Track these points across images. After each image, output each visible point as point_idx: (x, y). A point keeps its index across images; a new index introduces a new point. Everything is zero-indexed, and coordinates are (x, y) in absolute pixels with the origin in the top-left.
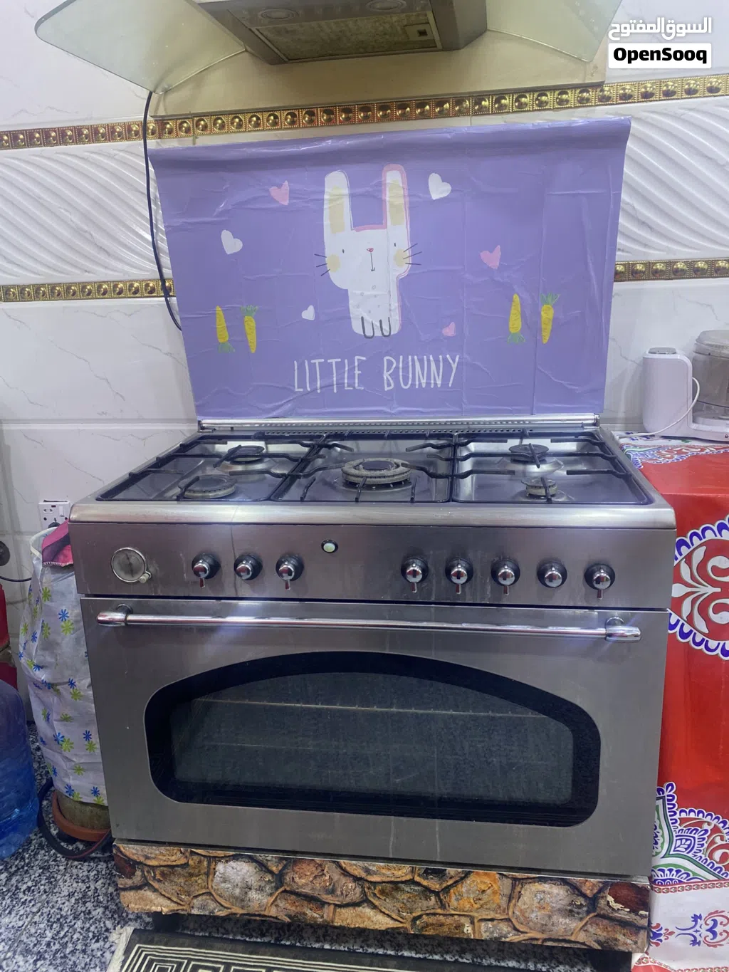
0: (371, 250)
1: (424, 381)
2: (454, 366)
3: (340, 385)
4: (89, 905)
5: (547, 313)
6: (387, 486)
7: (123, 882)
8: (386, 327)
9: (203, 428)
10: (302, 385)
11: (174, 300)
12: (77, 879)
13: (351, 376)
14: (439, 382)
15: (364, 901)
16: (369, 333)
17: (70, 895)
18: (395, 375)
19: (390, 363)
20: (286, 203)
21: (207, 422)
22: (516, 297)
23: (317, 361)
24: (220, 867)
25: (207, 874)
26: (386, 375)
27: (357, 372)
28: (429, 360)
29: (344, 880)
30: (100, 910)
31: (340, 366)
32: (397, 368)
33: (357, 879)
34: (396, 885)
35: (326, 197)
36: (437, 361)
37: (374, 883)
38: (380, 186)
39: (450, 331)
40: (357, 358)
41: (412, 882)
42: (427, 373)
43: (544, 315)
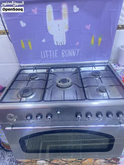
0: (59, 25)
1: (71, 55)
2: (78, 52)
3: (52, 56)
5: (100, 39)
8: (62, 43)
9: (21, 66)
11: (9, 35)
13: (55, 54)
14: (75, 55)
15: (66, 164)
18: (65, 54)
19: (63, 51)
21: (22, 65)
22: (93, 36)
23: (46, 51)
24: (38, 161)
26: (63, 54)
27: (56, 53)
28: (72, 50)
29: (62, 161)
31: (52, 52)
32: (65, 52)
33: (65, 161)
34: (73, 161)
35: (47, 12)
36: (74, 51)
37: (68, 161)
39: (77, 44)
40: (56, 50)
41: (76, 161)
42: (72, 53)
43: (99, 40)
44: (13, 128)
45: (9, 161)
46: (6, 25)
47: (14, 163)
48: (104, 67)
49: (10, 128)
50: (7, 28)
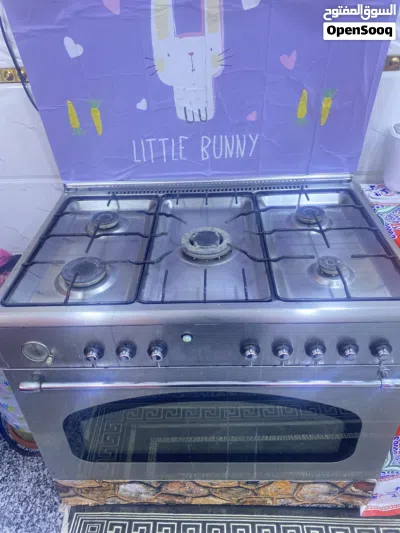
0: (191, 54)
1: (231, 153)
2: (254, 143)
3: (169, 157)
5: (327, 104)
7: (61, 495)
8: (203, 115)
9: (68, 189)
10: (139, 156)
11: (29, 86)
13: (177, 151)
14: (242, 154)
15: (210, 494)
16: (190, 119)
18: (210, 150)
19: (206, 141)
20: (117, 12)
21: (70, 185)
22: (305, 92)
23: (150, 140)
24: (122, 487)
25: (114, 489)
26: (203, 149)
27: (181, 147)
28: (235, 139)
29: (197, 488)
31: (168, 144)
32: (211, 145)
33: (204, 487)
34: (228, 488)
36: (242, 139)
37: (216, 488)
39: (252, 117)
40: (181, 137)
41: (238, 487)
42: (233, 147)
43: (324, 105)
44: (44, 385)
45: (32, 485)
46: (16, 51)
47: (49, 490)
48: (336, 195)
49: (34, 385)
50: (20, 61)
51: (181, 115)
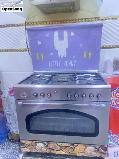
0: (62, 44)
1: (70, 65)
2: (75, 62)
3: (57, 65)
4: (16, 151)
5: (90, 54)
6: (64, 82)
7: (21, 147)
8: (64, 56)
9: (35, 72)
10: (50, 65)
12: (14, 146)
14: (73, 65)
15: (61, 150)
16: (61, 57)
17: (13, 149)
18: (65, 64)
19: (65, 62)
20: (48, 36)
23: (53, 62)
24: (38, 144)
25: (35, 145)
29: (58, 146)
30: (18, 151)
31: (57, 63)
33: (60, 146)
34: (66, 147)
35: (55, 35)
36: (72, 62)
37: (63, 147)
38: (63, 34)
39: (74, 57)
40: (59, 61)
41: (69, 146)
43: (89, 54)
49: (21, 103)
51: (59, 56)
